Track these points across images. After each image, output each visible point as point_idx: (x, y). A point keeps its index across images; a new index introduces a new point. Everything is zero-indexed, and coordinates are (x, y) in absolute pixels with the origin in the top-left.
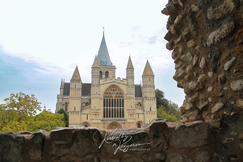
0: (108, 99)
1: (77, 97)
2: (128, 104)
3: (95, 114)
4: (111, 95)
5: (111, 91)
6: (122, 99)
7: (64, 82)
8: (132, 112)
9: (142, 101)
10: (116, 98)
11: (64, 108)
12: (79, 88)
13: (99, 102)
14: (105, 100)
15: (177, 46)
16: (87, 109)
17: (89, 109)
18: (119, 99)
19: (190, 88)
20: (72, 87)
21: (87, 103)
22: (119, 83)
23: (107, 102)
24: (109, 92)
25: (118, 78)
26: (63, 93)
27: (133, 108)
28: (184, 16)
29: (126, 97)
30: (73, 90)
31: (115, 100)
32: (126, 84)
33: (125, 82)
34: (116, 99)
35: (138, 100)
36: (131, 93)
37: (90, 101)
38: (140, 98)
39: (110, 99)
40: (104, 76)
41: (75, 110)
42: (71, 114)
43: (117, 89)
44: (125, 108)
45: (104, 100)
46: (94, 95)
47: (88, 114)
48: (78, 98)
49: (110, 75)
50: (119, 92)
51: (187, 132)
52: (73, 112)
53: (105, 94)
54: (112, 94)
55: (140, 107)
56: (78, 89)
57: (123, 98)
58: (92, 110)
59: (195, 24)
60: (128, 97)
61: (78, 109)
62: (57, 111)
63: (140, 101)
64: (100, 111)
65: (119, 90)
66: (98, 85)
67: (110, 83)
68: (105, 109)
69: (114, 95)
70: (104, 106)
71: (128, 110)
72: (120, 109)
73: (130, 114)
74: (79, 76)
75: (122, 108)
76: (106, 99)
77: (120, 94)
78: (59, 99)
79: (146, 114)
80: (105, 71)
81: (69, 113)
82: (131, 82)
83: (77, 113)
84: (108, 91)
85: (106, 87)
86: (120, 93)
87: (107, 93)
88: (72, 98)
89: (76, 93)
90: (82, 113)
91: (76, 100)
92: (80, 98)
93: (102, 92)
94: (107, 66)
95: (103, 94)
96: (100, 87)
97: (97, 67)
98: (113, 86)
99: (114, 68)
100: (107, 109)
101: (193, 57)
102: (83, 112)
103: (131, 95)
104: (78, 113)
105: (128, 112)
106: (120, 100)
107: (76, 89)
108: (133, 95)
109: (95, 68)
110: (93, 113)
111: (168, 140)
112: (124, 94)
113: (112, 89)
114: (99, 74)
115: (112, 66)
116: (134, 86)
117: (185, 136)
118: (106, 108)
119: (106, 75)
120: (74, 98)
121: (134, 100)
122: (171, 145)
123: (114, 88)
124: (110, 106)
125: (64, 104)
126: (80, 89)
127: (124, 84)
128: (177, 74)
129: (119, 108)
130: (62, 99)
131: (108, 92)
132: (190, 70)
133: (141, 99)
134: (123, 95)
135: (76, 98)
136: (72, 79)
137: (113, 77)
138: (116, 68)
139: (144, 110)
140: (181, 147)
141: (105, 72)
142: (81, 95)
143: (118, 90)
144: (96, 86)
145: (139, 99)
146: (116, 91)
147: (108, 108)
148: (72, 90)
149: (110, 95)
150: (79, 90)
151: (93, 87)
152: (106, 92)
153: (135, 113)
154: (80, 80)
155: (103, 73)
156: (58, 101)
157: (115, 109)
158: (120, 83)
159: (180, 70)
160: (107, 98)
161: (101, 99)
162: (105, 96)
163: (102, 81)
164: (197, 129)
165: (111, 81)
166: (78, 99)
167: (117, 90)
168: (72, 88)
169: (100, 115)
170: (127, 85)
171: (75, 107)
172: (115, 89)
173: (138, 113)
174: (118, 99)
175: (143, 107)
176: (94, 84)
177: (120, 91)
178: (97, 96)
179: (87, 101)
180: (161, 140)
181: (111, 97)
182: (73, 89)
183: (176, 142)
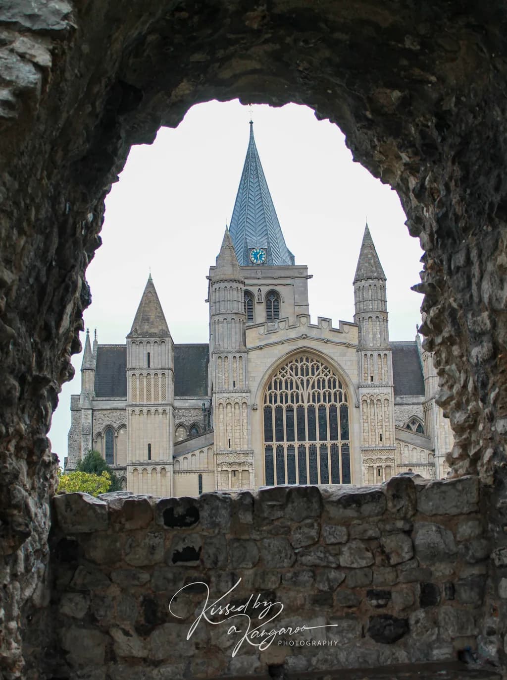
0: (284, 406)
1: (154, 405)
2: (366, 425)
3: (230, 470)
4: (295, 389)
5: (293, 374)
6: (338, 405)
7: (96, 341)
8: (384, 457)
9: (425, 412)
10: (314, 401)
11: (101, 448)
12: (162, 369)
13: (245, 421)
14: (271, 413)
15: (440, 349)
16: (197, 452)
17: (205, 449)
18: (327, 405)
19: (456, 422)
20: (134, 366)
21: (194, 426)
22: (327, 342)
23: (279, 419)
24: (286, 381)
25: (322, 320)
26: (92, 388)
27: (387, 444)
28: (441, 310)
29: (357, 395)
30: (138, 376)
31: (311, 410)
32: (356, 342)
33: (352, 336)
34: (317, 405)
35: (406, 407)
36: (376, 382)
37: (205, 416)
38: (415, 400)
39: (290, 410)
40: (260, 312)
41: (150, 458)
42: (136, 473)
43: (320, 365)
44: (355, 442)
45: (267, 411)
46: (225, 395)
47: (204, 471)
48: (160, 409)
49: (286, 309)
50: (327, 379)
51: (444, 492)
52: (141, 464)
53: (270, 388)
54: (297, 388)
55: (419, 439)
56: (160, 372)
57: (343, 401)
58: (221, 456)
59: (456, 327)
60: (365, 398)
61: (163, 452)
62: (75, 461)
63: (418, 411)
64: (250, 459)
65: (326, 368)
66: (239, 352)
67: (288, 340)
68: (272, 449)
69: (305, 393)
70: (268, 438)
71: (365, 451)
72: (334, 448)
73: (375, 466)
74: (162, 317)
75: (339, 442)
76: (273, 406)
77: (332, 384)
78: (78, 414)
79: (441, 468)
80: (265, 290)
81: (126, 469)
82: (374, 335)
83: (159, 468)
84: (283, 376)
85: (274, 360)
86: (329, 380)
87: (278, 385)
88: (137, 410)
89: (152, 386)
90: (177, 468)
91: (153, 416)
92: (169, 409)
93: (258, 379)
94: (271, 267)
95: (261, 389)
96: (248, 360)
97: (232, 277)
98: (303, 354)
99: (302, 275)
100: (280, 449)
101: (460, 373)
102: (184, 464)
103: (377, 391)
104: (164, 469)
105: (366, 461)
106: (333, 409)
107: (152, 373)
108: (385, 390)
109: (226, 284)
110: (225, 469)
111: (414, 502)
112: (347, 386)
113: (299, 365)
114: (241, 308)
115: (293, 267)
116: (390, 349)
117: (442, 498)
118: (274, 444)
119: (268, 307)
120: (145, 410)
121: (391, 410)
122: (419, 509)
123: (304, 362)
124: (291, 438)
125: (99, 434)
126: (166, 372)
127: (348, 346)
128: (441, 396)
129: (329, 443)
130: (91, 411)
131: (283, 380)
132: (457, 393)
133: (418, 404)
134: (343, 391)
135: (153, 409)
136: (134, 330)
137: (299, 316)
138: (311, 277)
139: (433, 450)
140: (434, 512)
141: (263, 293)
142: (173, 393)
143: (321, 368)
144: (230, 356)
145: (413, 404)
146: (313, 374)
147: (285, 444)
148: (134, 375)
149: (289, 392)
150: (163, 374)
151: (220, 360)
152: (274, 379)
153: (398, 462)
154: (165, 334)
155: (256, 300)
156: (76, 421)
157: (313, 449)
158: (331, 342)
159: (446, 388)
160: (279, 403)
161: (255, 409)
162: (270, 395)
163: (253, 338)
164: (460, 487)
165: (293, 334)
166: (160, 411)
167: (318, 368)
168: (134, 369)
169: (252, 477)
170: (360, 348)
171: (149, 445)
172: (310, 365)
173: (407, 463)
174: (322, 406)
175: (429, 438)
176: (222, 349)
177: (330, 375)
178: (237, 397)
179: (197, 417)
180: (404, 502)
181: (296, 398)
182: (137, 372)
183: (426, 506)
